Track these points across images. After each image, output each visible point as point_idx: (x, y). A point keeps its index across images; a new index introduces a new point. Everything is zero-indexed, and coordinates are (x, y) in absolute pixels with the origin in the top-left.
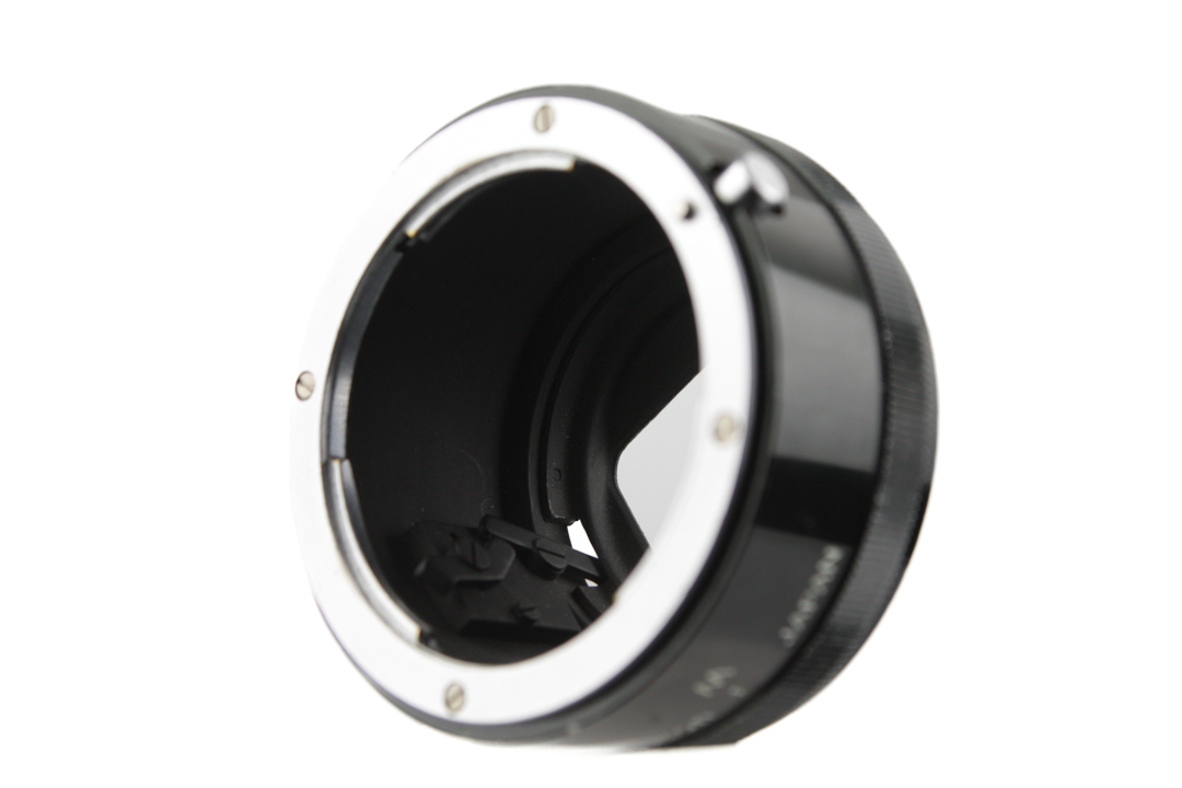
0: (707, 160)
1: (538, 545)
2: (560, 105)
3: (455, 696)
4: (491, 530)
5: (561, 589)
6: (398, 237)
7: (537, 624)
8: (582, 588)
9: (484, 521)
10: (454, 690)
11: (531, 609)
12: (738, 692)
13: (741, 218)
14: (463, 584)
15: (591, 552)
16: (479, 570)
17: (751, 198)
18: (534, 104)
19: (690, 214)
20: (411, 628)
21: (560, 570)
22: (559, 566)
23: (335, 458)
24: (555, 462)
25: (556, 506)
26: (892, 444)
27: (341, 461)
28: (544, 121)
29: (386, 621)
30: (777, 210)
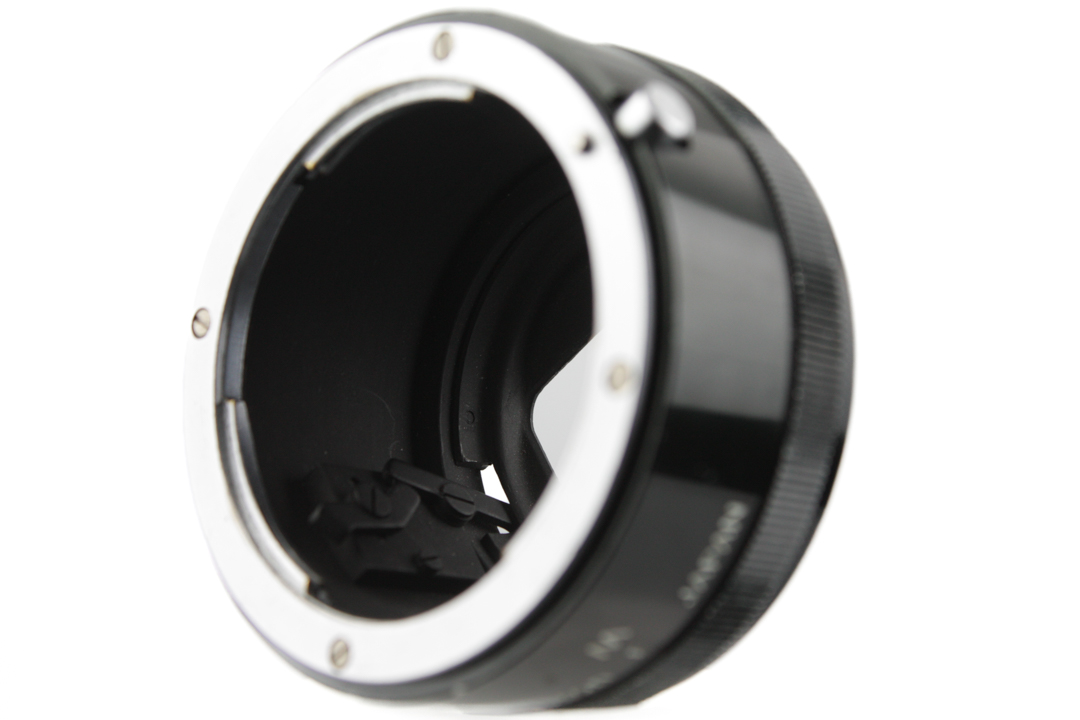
0: (607, 89)
1: (445, 491)
2: (460, 32)
3: (340, 652)
4: (395, 475)
5: (470, 536)
6: (296, 168)
7: (439, 574)
8: (492, 535)
9: (389, 464)
10: (339, 646)
11: (434, 558)
12: (636, 654)
13: (643, 153)
14: (361, 533)
15: (504, 498)
16: (379, 518)
17: (654, 132)
18: (434, 30)
19: (588, 147)
20: (300, 578)
21: (467, 516)
22: (467, 513)
23: (230, 398)
24: (468, 403)
25: (468, 449)
26: (802, 394)
27: (237, 401)
28: (443, 48)
29: (275, 570)
30: (683, 144)
